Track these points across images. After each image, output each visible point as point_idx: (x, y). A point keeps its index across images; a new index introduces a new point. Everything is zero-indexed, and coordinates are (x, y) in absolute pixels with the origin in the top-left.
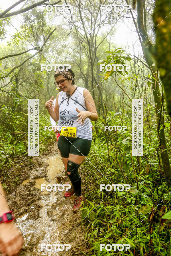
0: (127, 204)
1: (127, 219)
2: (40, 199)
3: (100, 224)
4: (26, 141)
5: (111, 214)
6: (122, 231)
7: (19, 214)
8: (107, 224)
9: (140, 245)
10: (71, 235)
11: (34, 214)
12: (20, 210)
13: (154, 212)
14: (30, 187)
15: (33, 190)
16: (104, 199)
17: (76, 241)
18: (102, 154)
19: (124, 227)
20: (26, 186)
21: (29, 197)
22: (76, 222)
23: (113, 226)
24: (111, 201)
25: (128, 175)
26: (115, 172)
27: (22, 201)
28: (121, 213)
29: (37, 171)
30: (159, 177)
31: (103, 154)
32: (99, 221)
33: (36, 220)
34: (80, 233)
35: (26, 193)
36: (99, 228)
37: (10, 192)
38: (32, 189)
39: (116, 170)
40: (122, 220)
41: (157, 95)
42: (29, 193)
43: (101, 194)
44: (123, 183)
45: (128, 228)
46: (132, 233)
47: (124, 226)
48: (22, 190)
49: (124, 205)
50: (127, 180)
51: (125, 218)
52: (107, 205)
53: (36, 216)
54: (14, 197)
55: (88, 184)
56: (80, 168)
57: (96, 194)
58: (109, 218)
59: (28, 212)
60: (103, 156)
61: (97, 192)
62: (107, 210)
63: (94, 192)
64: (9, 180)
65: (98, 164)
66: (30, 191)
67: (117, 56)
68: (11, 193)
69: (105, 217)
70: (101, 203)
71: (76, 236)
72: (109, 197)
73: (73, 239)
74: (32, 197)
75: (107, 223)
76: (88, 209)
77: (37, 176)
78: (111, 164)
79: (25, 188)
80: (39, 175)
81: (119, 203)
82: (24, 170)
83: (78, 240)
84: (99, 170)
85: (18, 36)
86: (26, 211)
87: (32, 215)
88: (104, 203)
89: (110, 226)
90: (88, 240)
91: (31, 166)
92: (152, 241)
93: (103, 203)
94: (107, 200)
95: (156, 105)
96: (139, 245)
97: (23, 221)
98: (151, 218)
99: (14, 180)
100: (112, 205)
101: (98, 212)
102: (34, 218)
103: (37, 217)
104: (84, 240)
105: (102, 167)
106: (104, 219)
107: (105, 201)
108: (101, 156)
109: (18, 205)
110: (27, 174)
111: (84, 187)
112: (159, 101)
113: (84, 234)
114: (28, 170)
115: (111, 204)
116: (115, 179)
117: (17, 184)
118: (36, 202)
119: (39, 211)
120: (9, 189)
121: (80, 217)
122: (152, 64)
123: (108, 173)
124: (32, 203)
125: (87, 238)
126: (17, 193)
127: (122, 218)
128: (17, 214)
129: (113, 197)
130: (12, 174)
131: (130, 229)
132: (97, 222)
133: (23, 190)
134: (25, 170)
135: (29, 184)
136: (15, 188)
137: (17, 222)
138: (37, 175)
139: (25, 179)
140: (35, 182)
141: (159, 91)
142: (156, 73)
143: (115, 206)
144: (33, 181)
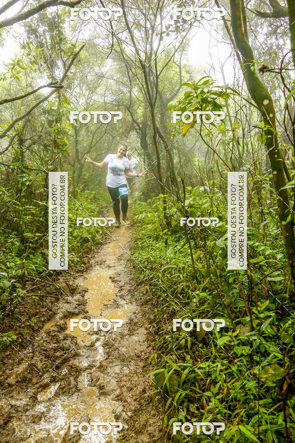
0: (234, 356)
1: (238, 385)
2: (76, 355)
3: (188, 398)
4: (45, 251)
5: (207, 377)
6: (229, 408)
7: (41, 386)
8: (201, 397)
9: (267, 436)
10: (137, 421)
11: (69, 385)
12: (42, 378)
13: (289, 377)
14: (59, 334)
15: (64, 339)
16: (191, 349)
17: (148, 432)
18: (181, 265)
19: (232, 401)
20: (50, 332)
21: (58, 354)
22: (146, 395)
23: (212, 399)
24: (205, 351)
25: (231, 301)
26: (208, 297)
27: (45, 361)
28: (225, 374)
29: (68, 303)
30: (286, 302)
31: (183, 265)
32: (188, 392)
33: (72, 394)
34: (154, 415)
35: (51, 347)
36: (188, 405)
37: (23, 346)
38: (61, 337)
39: (209, 295)
40: (228, 387)
41: (276, 156)
42: (56, 345)
43: (187, 341)
44: (224, 316)
45: (240, 403)
46: (248, 411)
47: (232, 398)
48: (44, 341)
49: (228, 359)
50: (230, 312)
51: (232, 384)
52: (199, 360)
53: (72, 388)
54: (31, 354)
55: (161, 321)
56: (144, 293)
57: (177, 340)
58: (204, 385)
59: (58, 381)
60: (183, 268)
61: (179, 338)
62: (199, 371)
63: (172, 337)
64: (18, 324)
65: (175, 284)
66: (58, 342)
67: (202, 92)
68: (25, 349)
69: (197, 384)
70: (188, 357)
71: (147, 421)
72: (200, 345)
73: (142, 429)
74: (62, 353)
75: (201, 394)
76: (166, 372)
77: (69, 312)
78: (199, 283)
79: (49, 337)
80: (72, 311)
81: (220, 356)
82: (44, 303)
83: (150, 429)
84: (179, 295)
85: (18, 64)
86: (55, 379)
87: (64, 387)
88: (193, 356)
89: (206, 400)
90: (170, 430)
91: (56, 295)
92: (290, 430)
93: (191, 358)
94: (198, 351)
95: (274, 175)
96: (265, 436)
97: (49, 399)
98: (285, 387)
99: (28, 324)
100: (207, 359)
101: (184, 376)
102: (69, 393)
103: (74, 389)
104: (162, 429)
105: (183, 289)
106: (195, 387)
107: (194, 353)
108: (180, 268)
109: (39, 370)
110: (51, 310)
111: (154, 327)
112: (280, 168)
113: (161, 417)
114: (52, 303)
115: (205, 358)
116: (208, 311)
117: (35, 331)
118: (70, 360)
119: (77, 377)
120: (20, 340)
121: (152, 386)
122: (262, 102)
123: (194, 300)
124: (64, 363)
125: (168, 426)
126: (36, 346)
127: (229, 384)
128: (37, 386)
129: (208, 344)
130: (23, 312)
131: (244, 403)
132: (183, 395)
133: (46, 341)
134: (46, 302)
135: (55, 329)
136: (30, 338)
137: (40, 402)
138: (68, 310)
139: (49, 320)
140: (66, 324)
141: (278, 150)
142: (270, 118)
143: (214, 362)
144: (63, 322)
